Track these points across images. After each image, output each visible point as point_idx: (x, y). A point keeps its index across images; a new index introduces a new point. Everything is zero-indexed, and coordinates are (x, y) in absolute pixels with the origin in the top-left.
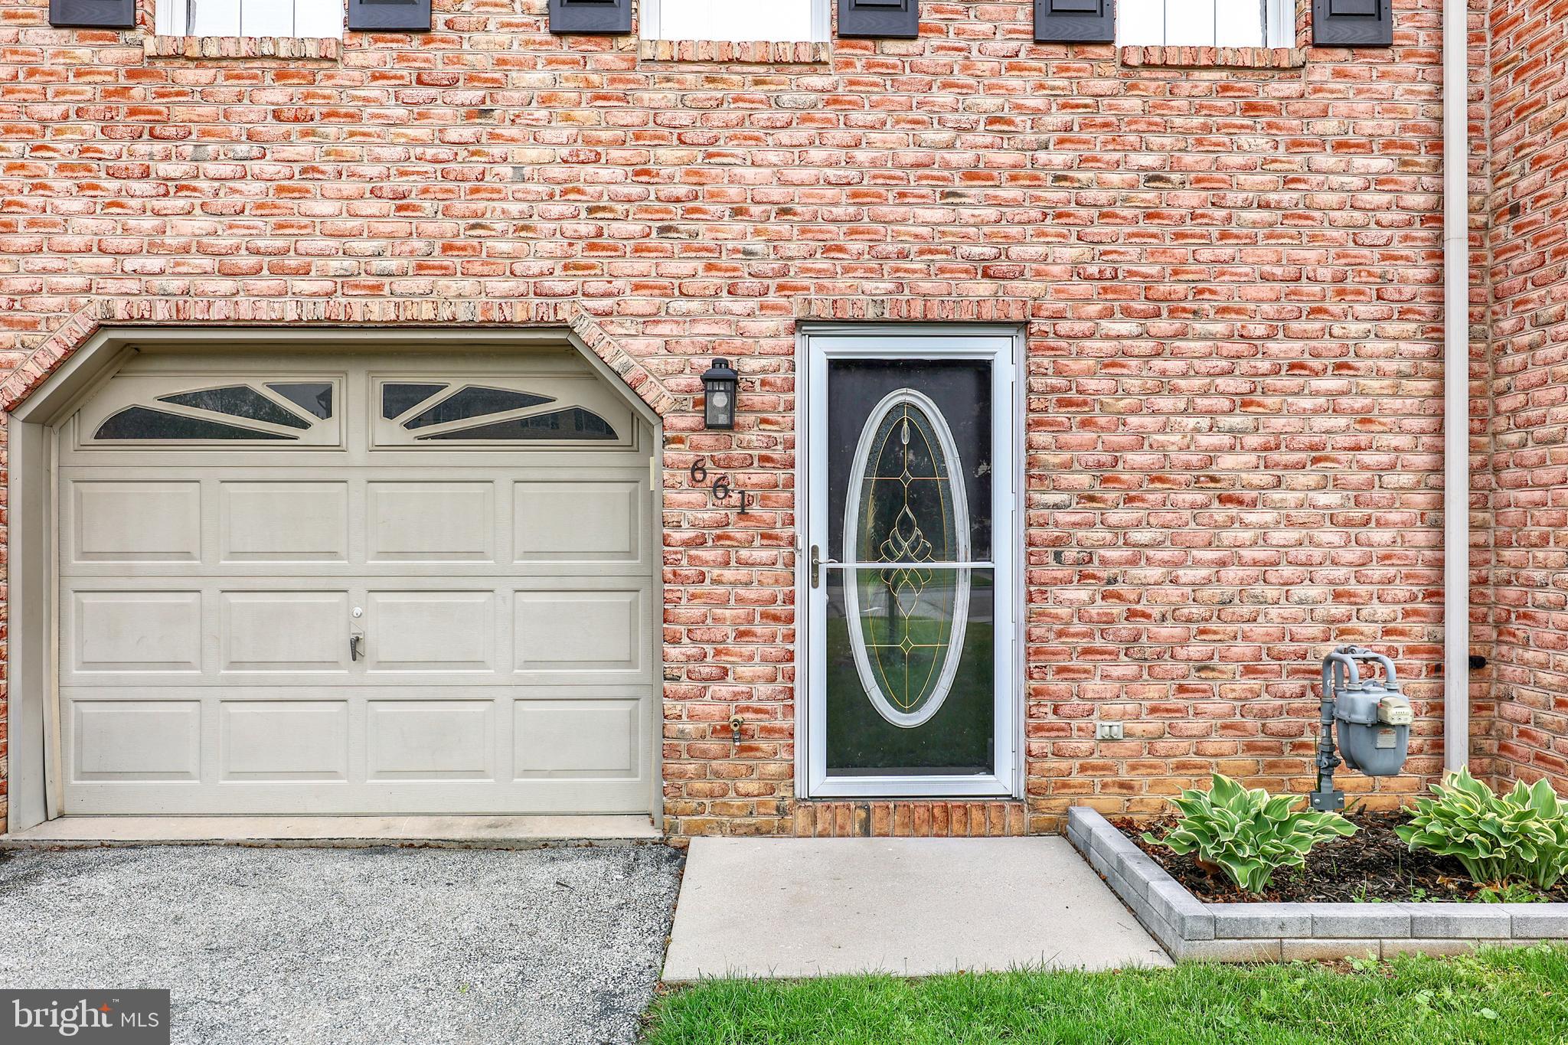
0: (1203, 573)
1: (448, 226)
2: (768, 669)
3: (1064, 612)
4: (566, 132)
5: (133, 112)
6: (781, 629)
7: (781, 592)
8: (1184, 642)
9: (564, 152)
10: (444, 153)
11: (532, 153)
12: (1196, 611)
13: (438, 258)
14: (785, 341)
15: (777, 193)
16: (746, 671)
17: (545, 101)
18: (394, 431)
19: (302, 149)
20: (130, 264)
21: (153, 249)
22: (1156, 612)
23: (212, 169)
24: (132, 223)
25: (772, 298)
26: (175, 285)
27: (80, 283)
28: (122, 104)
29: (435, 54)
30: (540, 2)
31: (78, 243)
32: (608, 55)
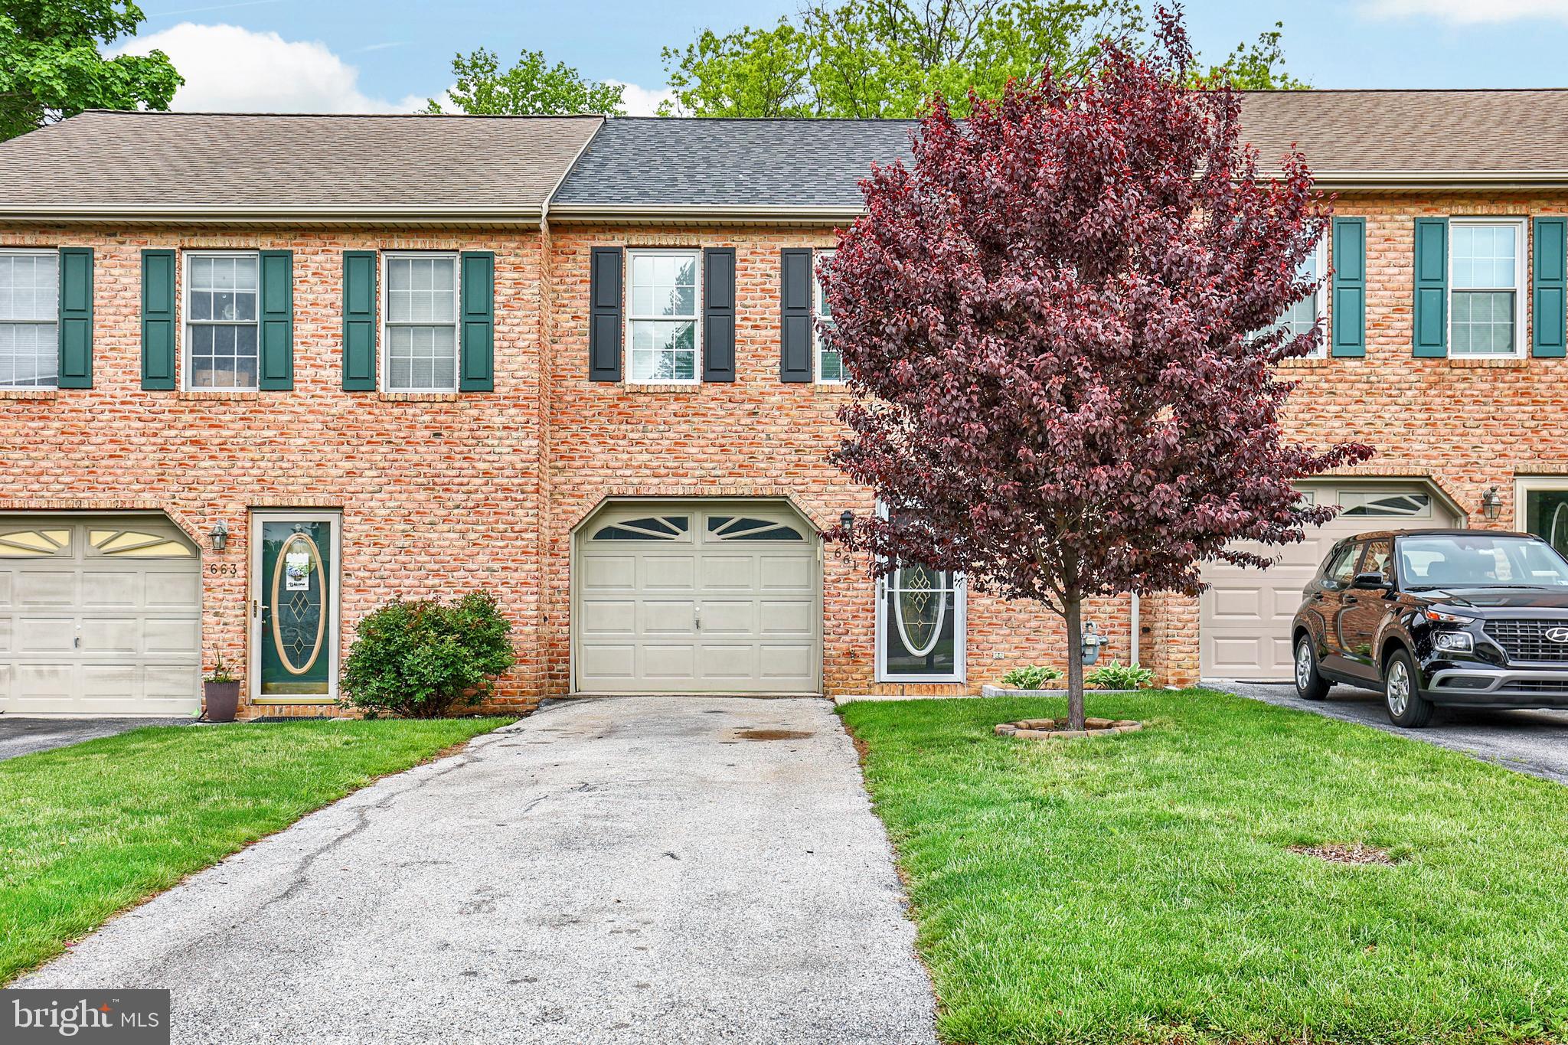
1: (741, 457)
2: (865, 630)
3: (981, 608)
4: (785, 420)
5: (620, 414)
6: (870, 615)
7: (870, 600)
8: (1029, 621)
9: (786, 428)
10: (740, 429)
11: (774, 429)
13: (737, 470)
14: (872, 502)
16: (856, 631)
17: (779, 408)
18: (713, 536)
19: (684, 427)
20: (619, 473)
21: (627, 467)
22: (1017, 609)
23: (650, 435)
24: (619, 456)
26: (636, 481)
27: (599, 479)
28: (616, 411)
29: (736, 390)
30: (777, 369)
31: (599, 464)
32: (803, 390)
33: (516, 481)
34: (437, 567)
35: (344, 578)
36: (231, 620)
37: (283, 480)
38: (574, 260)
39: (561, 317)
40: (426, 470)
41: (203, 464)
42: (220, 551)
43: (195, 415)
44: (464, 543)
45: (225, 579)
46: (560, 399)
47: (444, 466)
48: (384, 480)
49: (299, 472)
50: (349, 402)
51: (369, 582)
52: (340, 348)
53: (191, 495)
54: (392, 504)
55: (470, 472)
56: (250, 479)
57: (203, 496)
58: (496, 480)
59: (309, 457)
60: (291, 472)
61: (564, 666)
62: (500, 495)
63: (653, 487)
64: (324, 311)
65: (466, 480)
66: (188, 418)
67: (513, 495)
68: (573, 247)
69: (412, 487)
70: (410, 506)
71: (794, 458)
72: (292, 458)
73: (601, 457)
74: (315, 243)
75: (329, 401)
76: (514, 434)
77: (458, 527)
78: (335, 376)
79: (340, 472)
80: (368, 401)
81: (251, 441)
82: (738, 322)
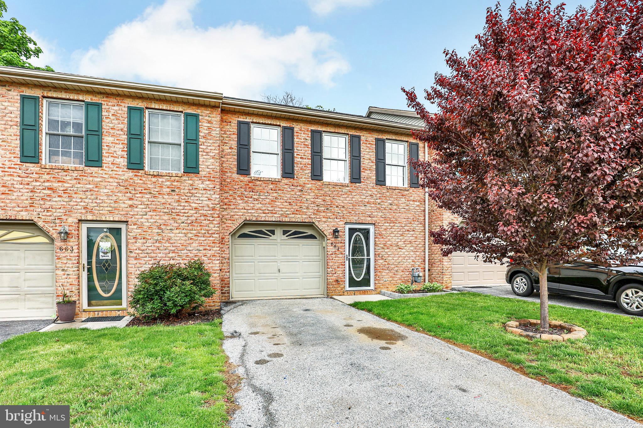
0: (397, 258)
1: (297, 207)
2: (341, 272)
3: (380, 264)
4: (313, 194)
6: (343, 266)
7: (343, 261)
8: (394, 268)
9: (313, 197)
10: (296, 196)
11: (309, 197)
12: (396, 263)
13: (295, 212)
14: (344, 225)
15: (342, 204)
16: (339, 272)
17: (311, 189)
18: (284, 237)
19: (275, 195)
20: (249, 211)
21: (253, 209)
22: (391, 264)
23: (262, 197)
24: (249, 205)
25: (342, 219)
26: (256, 215)
27: (241, 214)
28: (248, 187)
29: (295, 181)
30: (310, 175)
31: (241, 207)
32: (319, 183)
33: (209, 212)
34: (173, 248)
35: (129, 254)
36: (71, 273)
37: (98, 208)
38: (230, 125)
39: (225, 147)
40: (168, 206)
41: (54, 199)
42: (65, 240)
43: (50, 176)
44: (187, 238)
45: (68, 254)
46: (225, 181)
47: (177, 204)
48: (148, 210)
49: (105, 205)
50: (130, 174)
51: (141, 255)
52: (125, 149)
53: (48, 214)
54: (152, 221)
55: (189, 208)
56: (80, 207)
57: (55, 214)
58: (201, 212)
59: (111, 198)
60: (101, 205)
61: (228, 289)
62: (202, 218)
63: (263, 217)
64: (118, 132)
65: (186, 211)
66: (46, 177)
67: (208, 218)
68: (230, 120)
69: (161, 214)
70: (160, 221)
71: (316, 208)
72: (102, 198)
73: (242, 205)
74: (113, 101)
75: (120, 173)
76: (209, 192)
77: (184, 231)
78: (123, 162)
79: (126, 206)
80: (140, 174)
81: (80, 189)
82: (295, 155)
